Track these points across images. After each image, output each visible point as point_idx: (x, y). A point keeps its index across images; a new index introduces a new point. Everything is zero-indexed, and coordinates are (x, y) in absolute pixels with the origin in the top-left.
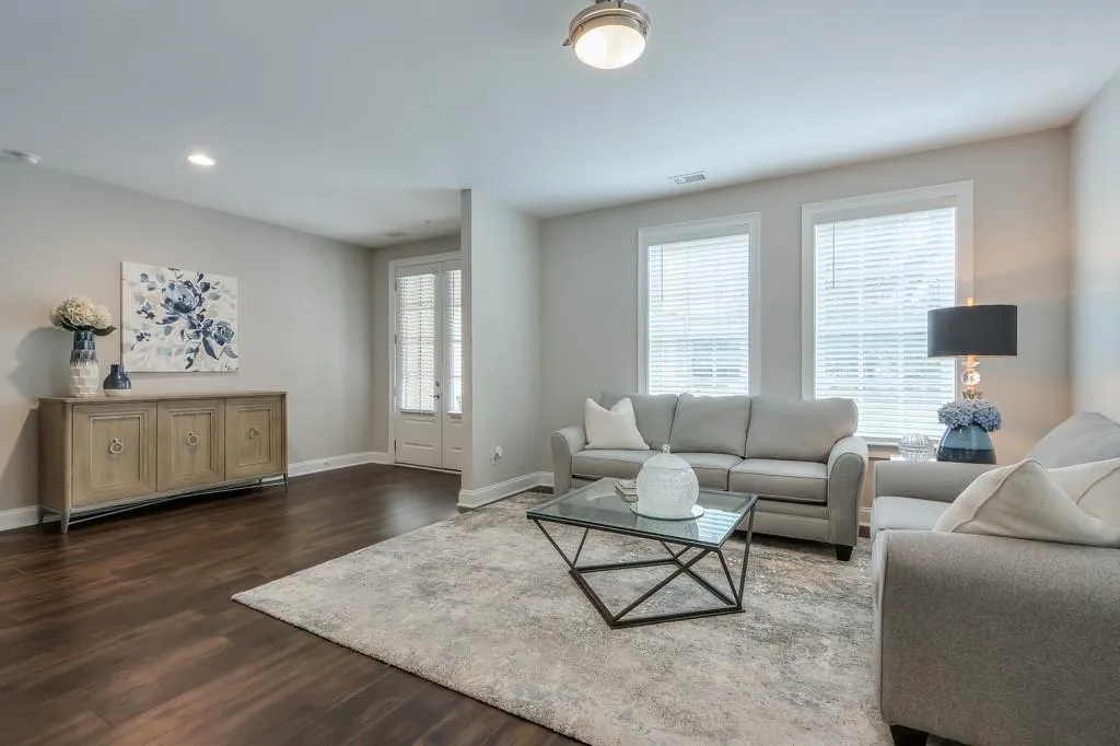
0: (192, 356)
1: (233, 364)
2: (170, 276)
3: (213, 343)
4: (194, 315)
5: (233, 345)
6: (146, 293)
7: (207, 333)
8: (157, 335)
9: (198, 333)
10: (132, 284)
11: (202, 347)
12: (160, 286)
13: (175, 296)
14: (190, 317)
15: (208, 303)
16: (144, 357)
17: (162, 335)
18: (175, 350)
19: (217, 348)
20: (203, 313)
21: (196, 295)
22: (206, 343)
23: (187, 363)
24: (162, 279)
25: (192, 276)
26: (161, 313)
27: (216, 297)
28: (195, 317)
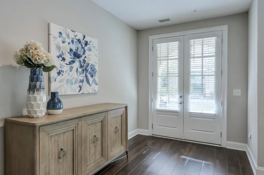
0: (81, 84)
1: (96, 88)
2: (72, 35)
3: (89, 76)
4: (81, 59)
5: (96, 78)
6: (61, 45)
7: (87, 71)
8: (66, 71)
9: (83, 70)
10: (55, 38)
11: (85, 79)
12: (68, 40)
13: (74, 48)
14: (80, 61)
15: (87, 53)
16: (61, 86)
17: (69, 71)
18: (74, 81)
19: (91, 80)
20: (85, 59)
21: (82, 48)
22: (86, 76)
23: (79, 89)
24: (68, 36)
25: (80, 36)
26: (68, 58)
27: (90, 50)
28: (82, 61)
